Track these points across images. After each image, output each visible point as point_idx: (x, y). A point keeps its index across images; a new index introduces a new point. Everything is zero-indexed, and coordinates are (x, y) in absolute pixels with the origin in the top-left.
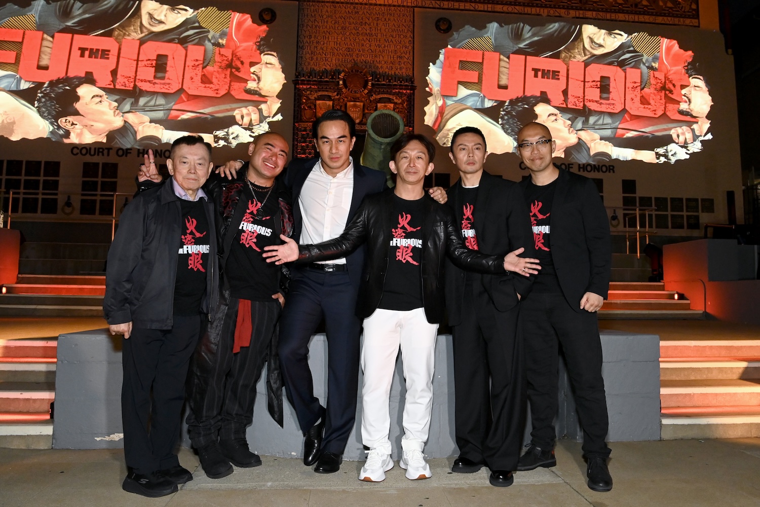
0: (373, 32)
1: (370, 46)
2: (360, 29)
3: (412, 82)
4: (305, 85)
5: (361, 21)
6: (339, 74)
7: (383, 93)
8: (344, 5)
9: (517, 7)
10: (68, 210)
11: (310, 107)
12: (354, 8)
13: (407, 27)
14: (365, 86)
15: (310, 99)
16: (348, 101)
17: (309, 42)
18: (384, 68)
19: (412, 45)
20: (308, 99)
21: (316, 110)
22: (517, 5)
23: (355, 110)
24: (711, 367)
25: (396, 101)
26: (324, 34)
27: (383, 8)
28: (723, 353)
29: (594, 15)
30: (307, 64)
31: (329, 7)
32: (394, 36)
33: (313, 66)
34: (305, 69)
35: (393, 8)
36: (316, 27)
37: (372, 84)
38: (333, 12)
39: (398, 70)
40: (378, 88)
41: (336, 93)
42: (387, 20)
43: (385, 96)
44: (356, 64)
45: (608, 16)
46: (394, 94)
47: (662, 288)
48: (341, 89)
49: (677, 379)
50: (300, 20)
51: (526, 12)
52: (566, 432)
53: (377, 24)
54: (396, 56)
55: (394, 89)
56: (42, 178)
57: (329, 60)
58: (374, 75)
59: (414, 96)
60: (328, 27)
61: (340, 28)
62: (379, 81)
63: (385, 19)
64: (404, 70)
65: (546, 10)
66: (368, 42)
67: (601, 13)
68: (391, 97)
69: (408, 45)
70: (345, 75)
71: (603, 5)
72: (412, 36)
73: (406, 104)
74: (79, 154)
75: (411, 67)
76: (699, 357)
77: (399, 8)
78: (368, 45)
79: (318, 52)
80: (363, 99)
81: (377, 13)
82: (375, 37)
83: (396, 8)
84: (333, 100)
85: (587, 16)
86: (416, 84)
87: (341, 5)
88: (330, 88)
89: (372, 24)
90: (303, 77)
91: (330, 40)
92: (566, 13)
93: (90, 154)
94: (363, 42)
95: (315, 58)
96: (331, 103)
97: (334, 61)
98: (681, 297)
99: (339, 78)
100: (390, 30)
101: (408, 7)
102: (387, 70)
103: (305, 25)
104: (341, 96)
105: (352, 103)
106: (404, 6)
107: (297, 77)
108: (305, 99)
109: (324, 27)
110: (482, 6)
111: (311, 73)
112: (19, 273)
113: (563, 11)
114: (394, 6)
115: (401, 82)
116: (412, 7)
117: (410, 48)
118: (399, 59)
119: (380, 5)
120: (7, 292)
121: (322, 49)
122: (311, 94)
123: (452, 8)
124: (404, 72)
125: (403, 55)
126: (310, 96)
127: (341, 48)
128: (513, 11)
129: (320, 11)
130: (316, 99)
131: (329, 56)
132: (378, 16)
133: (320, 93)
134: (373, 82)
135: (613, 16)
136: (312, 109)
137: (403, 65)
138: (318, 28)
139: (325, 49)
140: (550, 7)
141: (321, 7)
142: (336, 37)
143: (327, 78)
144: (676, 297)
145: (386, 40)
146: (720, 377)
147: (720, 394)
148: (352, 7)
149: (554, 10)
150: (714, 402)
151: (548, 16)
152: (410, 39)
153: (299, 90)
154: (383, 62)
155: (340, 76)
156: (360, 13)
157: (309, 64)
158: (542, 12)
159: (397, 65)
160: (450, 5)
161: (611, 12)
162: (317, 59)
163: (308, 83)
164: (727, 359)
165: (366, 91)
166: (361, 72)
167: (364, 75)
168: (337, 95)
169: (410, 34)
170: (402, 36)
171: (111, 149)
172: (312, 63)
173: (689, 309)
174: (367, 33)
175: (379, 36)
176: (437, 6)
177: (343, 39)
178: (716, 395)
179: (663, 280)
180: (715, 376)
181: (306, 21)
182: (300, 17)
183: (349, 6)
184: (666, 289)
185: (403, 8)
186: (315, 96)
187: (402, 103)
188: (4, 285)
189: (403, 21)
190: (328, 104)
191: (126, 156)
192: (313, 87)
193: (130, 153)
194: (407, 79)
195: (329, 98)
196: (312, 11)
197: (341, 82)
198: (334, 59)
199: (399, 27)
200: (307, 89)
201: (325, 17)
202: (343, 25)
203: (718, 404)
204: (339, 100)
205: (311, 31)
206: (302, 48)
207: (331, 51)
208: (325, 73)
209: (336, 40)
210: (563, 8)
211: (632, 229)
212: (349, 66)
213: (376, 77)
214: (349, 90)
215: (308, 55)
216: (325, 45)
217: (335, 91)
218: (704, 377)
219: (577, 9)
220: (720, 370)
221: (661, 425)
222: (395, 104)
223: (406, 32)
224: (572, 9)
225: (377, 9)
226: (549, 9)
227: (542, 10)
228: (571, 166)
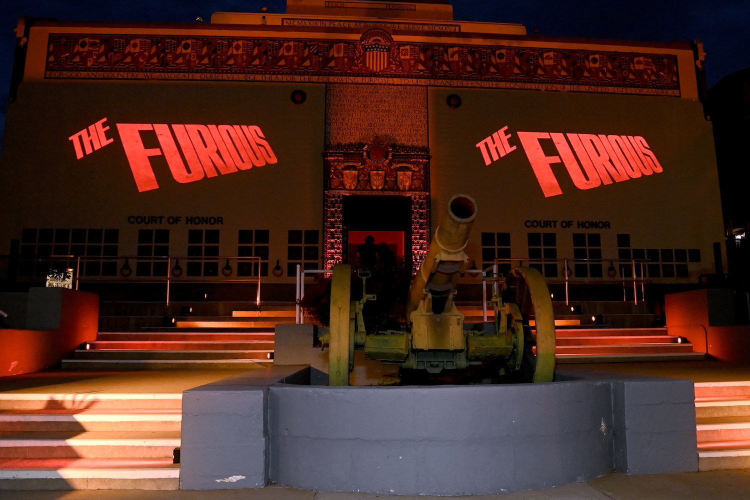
0: (392, 109)
1: (389, 121)
2: (380, 107)
3: (428, 152)
4: (333, 156)
5: (381, 99)
6: (363, 146)
7: (402, 162)
8: (366, 86)
9: (518, 84)
10: (126, 272)
11: (337, 176)
12: (375, 88)
13: (422, 103)
14: (386, 158)
15: (337, 169)
16: (371, 170)
17: (335, 119)
18: (402, 140)
19: (426, 119)
20: (336, 169)
21: (343, 178)
22: (518, 82)
23: (377, 178)
24: (732, 405)
25: (414, 169)
26: (348, 112)
27: (400, 87)
28: (739, 392)
29: (587, 89)
30: (334, 138)
31: (352, 88)
32: (411, 112)
33: (340, 140)
34: (332, 143)
35: (408, 87)
36: (341, 106)
37: (393, 155)
38: (356, 91)
39: (415, 141)
40: (397, 158)
41: (360, 163)
42: (404, 98)
43: (404, 165)
44: (377, 137)
45: (599, 89)
46: (411, 163)
47: (665, 333)
48: (365, 160)
49: (703, 417)
50: (327, 100)
51: (526, 88)
52: (615, 466)
53: (395, 101)
54: (412, 130)
55: (413, 158)
56: (103, 244)
57: (354, 134)
58: (394, 146)
59: (429, 164)
60: (352, 106)
61: (362, 106)
62: (397, 152)
63: (402, 98)
64: (420, 142)
65: (544, 86)
66: (387, 117)
67: (593, 87)
68: (409, 165)
69: (422, 119)
70: (368, 148)
71: (595, 80)
72: (426, 111)
73: (422, 171)
74: (135, 223)
75: (425, 138)
76: (718, 397)
77: (414, 87)
78: (387, 121)
79: (343, 128)
80: (385, 168)
81: (395, 92)
82: (393, 113)
83: (411, 87)
84: (358, 170)
85: (580, 90)
86: (431, 154)
87: (363, 86)
88: (355, 160)
89: (390, 102)
90: (331, 150)
91: (354, 116)
92: (562, 87)
93: (145, 223)
94: (383, 118)
95: (341, 133)
96: (356, 172)
97: (358, 136)
98: (684, 340)
99: (363, 150)
100: (407, 107)
101: (422, 86)
102: (405, 142)
103: (332, 104)
104: (364, 165)
105: (375, 172)
106: (418, 85)
107: (326, 149)
108: (333, 169)
109: (348, 106)
110: (488, 83)
111: (339, 146)
112: (98, 331)
113: (559, 86)
114: (410, 85)
115: (418, 152)
116: (425, 86)
117: (425, 122)
118: (415, 131)
119: (397, 85)
120: (91, 348)
121: (347, 125)
122: (338, 165)
123: (461, 85)
124: (420, 143)
125: (419, 128)
126: (337, 167)
127: (364, 123)
128: (515, 87)
129: (344, 91)
130: (343, 169)
131: (353, 131)
132: (396, 95)
133: (346, 164)
134: (393, 153)
135: (604, 89)
136: (339, 178)
137: (419, 137)
138: (343, 107)
139: (349, 125)
140: (547, 83)
141: (346, 88)
142: (359, 114)
143: (352, 150)
144: (679, 340)
145: (404, 115)
146: (740, 414)
147: (744, 429)
148: (373, 88)
149: (551, 85)
150: (738, 437)
151: (546, 90)
152: (425, 114)
153: (327, 161)
154: (401, 135)
155: (364, 149)
156: (380, 92)
157: (336, 138)
158: (540, 88)
159: (414, 137)
160: (459, 83)
161: (601, 85)
162: (343, 134)
163: (335, 155)
164: (743, 398)
165: (387, 161)
166: (383, 145)
167: (385, 147)
168: (362, 165)
169: (424, 110)
170: (417, 112)
171: (163, 217)
172: (338, 137)
173: (692, 351)
174: (387, 110)
175: (397, 112)
176: (448, 85)
177: (366, 115)
178: (740, 430)
179: (665, 325)
180: (735, 413)
181: (333, 101)
182: (327, 97)
183: (370, 86)
184: (668, 333)
185: (418, 87)
186: (342, 166)
187: (419, 171)
188: (87, 342)
189: (418, 98)
190: (353, 173)
191: (176, 223)
192: (340, 158)
193: (180, 220)
194: (423, 150)
195: (354, 168)
196: (338, 91)
197: (365, 153)
198: (358, 133)
199: (414, 104)
200: (335, 161)
201: (349, 96)
202: (365, 103)
203: (742, 439)
204: (363, 170)
205: (337, 109)
206: (329, 124)
207: (355, 126)
208: (350, 145)
209: (359, 116)
210: (559, 83)
211: (629, 279)
212: (372, 139)
213: (396, 149)
214: (372, 160)
215: (335, 130)
216: (350, 121)
217: (359, 162)
218: (726, 414)
219: (571, 84)
220: (739, 407)
221: (698, 458)
222: (413, 171)
223: (421, 108)
224: (567, 84)
225: (395, 88)
226: (547, 85)
227: (540, 86)
228: (571, 223)
